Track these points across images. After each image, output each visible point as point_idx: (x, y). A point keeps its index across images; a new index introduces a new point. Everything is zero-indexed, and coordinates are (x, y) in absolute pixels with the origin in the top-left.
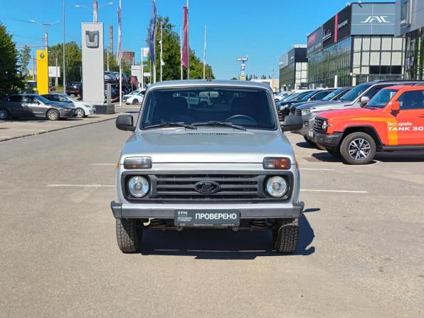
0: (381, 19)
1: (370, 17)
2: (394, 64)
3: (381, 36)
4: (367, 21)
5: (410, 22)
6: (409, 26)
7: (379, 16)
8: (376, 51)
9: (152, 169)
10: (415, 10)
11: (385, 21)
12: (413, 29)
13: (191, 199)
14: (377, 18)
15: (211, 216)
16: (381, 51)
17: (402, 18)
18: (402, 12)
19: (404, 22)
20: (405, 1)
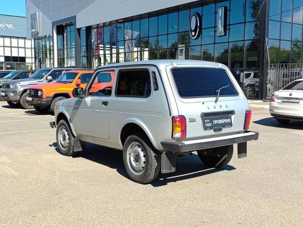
0: (10, 26)
2: (20, 55)
3: (11, 37)
5: (38, 31)
6: (38, 33)
7: (8, 24)
8: (7, 47)
10: (41, 24)
12: (40, 35)
16: (11, 47)
17: (32, 28)
18: (32, 24)
19: (34, 30)
20: (33, 18)
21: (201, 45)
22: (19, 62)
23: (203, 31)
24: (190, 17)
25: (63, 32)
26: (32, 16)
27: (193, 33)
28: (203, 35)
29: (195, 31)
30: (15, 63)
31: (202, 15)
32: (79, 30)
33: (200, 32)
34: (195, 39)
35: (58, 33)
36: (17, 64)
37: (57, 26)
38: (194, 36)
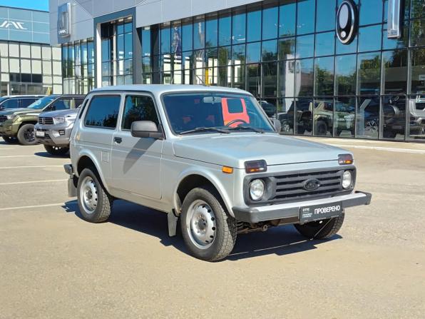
0: (18, 25)
1: (6, 22)
2: (34, 72)
3: (20, 43)
4: (2, 26)
5: (70, 33)
6: (69, 36)
7: (16, 22)
9: (268, 172)
10: (74, 21)
11: (22, 28)
12: (72, 40)
13: (298, 197)
14: (14, 23)
15: (325, 210)
16: (20, 58)
17: (60, 28)
18: (59, 22)
19: (63, 31)
20: (62, 11)
21: (357, 53)
22: (32, 83)
23: (361, 30)
24: (337, 9)
25: (112, 34)
26: (60, 8)
27: (344, 34)
28: (360, 36)
29: (347, 30)
30: (26, 84)
31: (360, 4)
32: (140, 30)
33: (356, 32)
34: (346, 44)
35: (104, 36)
36: (28, 86)
37: (102, 25)
38: (344, 39)
